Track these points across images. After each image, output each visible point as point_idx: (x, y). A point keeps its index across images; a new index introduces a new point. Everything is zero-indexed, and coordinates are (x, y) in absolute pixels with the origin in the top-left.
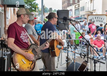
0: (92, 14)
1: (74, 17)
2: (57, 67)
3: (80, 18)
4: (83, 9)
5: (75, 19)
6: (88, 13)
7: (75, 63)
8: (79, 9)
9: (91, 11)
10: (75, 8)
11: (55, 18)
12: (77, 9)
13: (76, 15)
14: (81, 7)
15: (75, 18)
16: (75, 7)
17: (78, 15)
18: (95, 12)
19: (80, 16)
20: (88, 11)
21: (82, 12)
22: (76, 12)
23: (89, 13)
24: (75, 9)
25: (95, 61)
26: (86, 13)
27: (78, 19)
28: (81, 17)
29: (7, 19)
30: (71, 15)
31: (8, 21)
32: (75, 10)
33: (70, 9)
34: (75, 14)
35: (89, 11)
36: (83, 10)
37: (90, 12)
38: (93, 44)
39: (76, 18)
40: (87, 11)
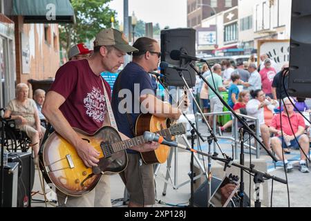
0: (275, 38)
1: (223, 49)
2: (164, 195)
3: (240, 49)
4: (248, 23)
5: (225, 53)
6: (263, 35)
7: (210, 183)
8: (236, 23)
9: (272, 30)
10: (224, 22)
11: (152, 53)
12: (231, 26)
13: (227, 42)
14: (243, 19)
15: (225, 51)
16: (226, 20)
17: (233, 41)
18: (282, 33)
19: (238, 44)
20: (264, 31)
21: (246, 31)
22: (228, 33)
23: (264, 37)
24: (225, 24)
25: (258, 177)
26: (258, 36)
27: (234, 53)
28: (243, 47)
29: (23, 58)
30: (214, 43)
31: (27, 62)
32: (225, 27)
33: (211, 26)
34: (225, 40)
35: (265, 28)
36: (249, 28)
37: (269, 33)
38: (273, 126)
39: (227, 52)
40: (261, 29)
